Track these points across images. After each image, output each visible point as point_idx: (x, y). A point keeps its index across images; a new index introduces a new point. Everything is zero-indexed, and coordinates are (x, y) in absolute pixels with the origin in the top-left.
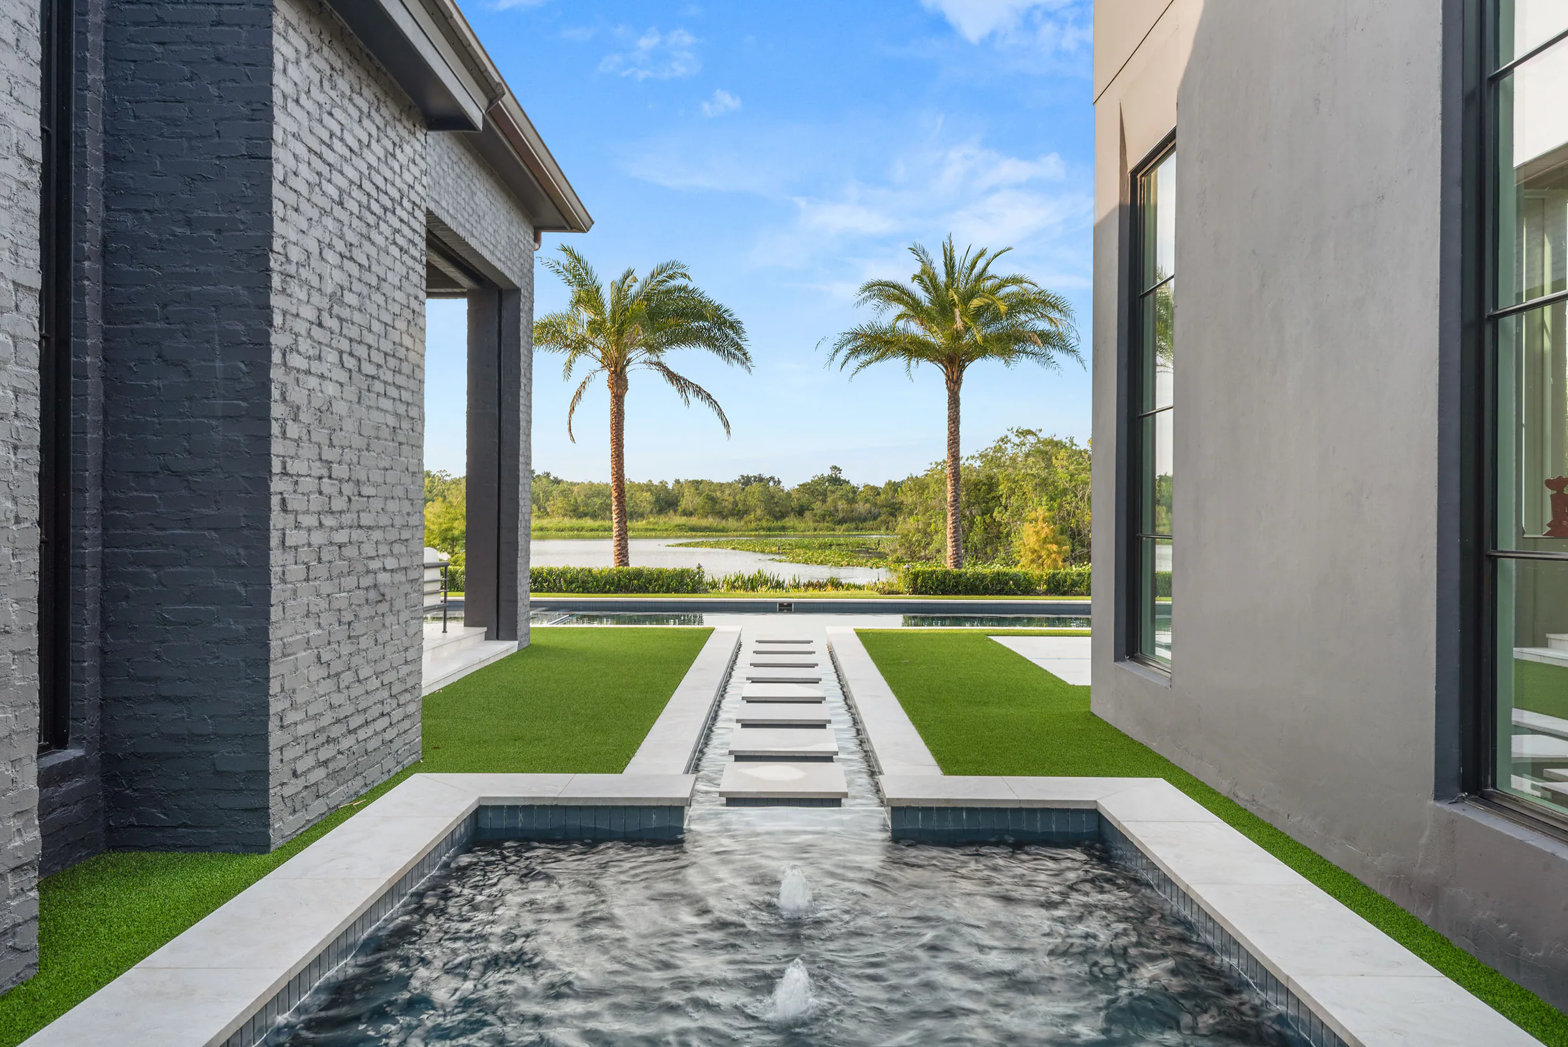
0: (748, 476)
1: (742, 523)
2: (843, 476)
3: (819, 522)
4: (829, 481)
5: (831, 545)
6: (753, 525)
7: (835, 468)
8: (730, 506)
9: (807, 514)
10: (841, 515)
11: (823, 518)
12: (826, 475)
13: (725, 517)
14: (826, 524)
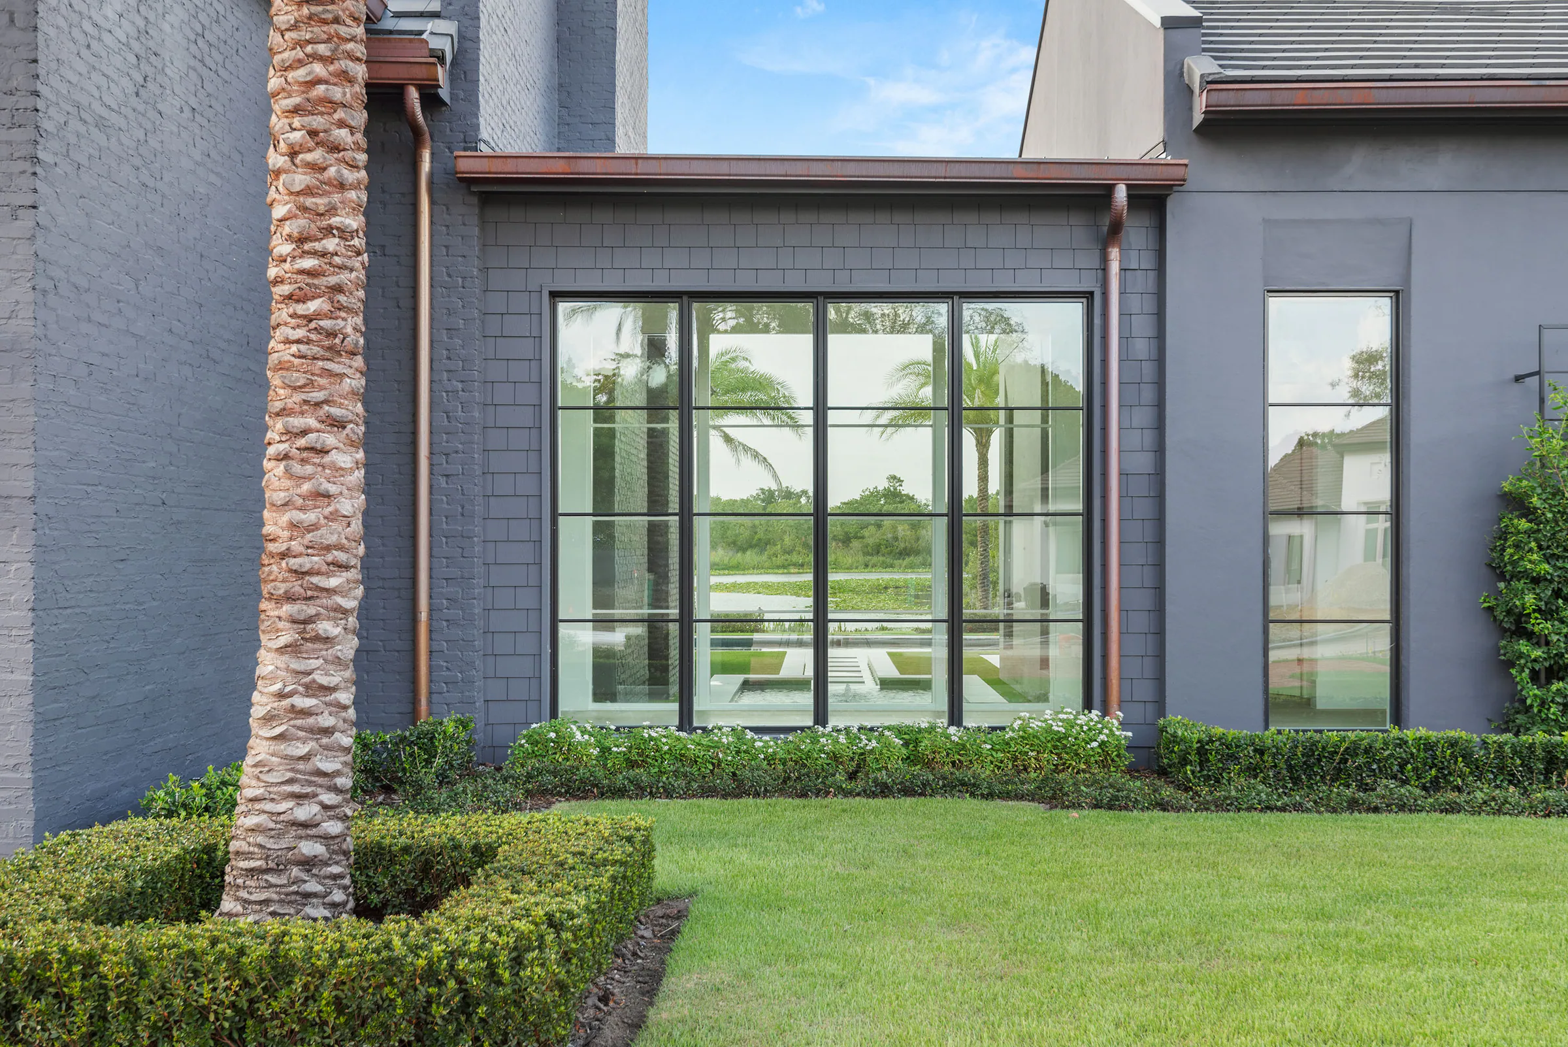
0: (770, 490)
1: (764, 557)
2: (906, 489)
3: (872, 555)
4: (884, 496)
5: (886, 588)
6: (780, 560)
7: (894, 478)
8: (747, 533)
9: (855, 544)
10: (902, 545)
11: (877, 550)
12: (881, 488)
13: (743, 550)
14: (881, 558)
